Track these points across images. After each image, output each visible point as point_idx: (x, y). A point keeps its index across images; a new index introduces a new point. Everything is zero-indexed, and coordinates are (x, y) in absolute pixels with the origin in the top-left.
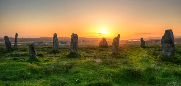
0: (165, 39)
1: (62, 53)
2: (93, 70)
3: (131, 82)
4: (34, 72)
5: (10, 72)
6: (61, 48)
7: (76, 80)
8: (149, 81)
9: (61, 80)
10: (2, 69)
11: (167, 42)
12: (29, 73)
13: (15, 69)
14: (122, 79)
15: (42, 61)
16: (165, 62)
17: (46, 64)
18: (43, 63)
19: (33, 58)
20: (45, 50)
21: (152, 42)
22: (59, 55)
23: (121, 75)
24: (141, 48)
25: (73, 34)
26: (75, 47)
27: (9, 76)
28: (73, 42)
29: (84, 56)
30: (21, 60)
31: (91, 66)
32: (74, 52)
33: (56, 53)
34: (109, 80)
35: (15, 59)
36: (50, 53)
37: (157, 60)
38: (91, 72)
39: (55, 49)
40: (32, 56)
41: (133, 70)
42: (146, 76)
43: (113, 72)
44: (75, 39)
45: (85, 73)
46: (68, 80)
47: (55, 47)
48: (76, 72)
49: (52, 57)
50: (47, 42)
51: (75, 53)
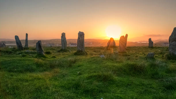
0: (173, 37)
1: (70, 52)
2: (96, 64)
3: (133, 76)
4: (39, 66)
5: (17, 66)
6: (70, 48)
7: (78, 73)
8: (152, 76)
9: (63, 72)
10: (10, 63)
11: (174, 41)
12: (34, 67)
13: (21, 63)
14: (124, 72)
15: (48, 57)
16: (171, 60)
17: (52, 59)
18: (50, 59)
19: (40, 55)
20: (54, 49)
21: (162, 44)
22: (66, 53)
23: (123, 69)
24: (149, 48)
25: (80, 32)
26: (82, 45)
27: (15, 69)
28: (80, 41)
29: (91, 54)
30: (29, 56)
31: (95, 61)
32: (80, 49)
33: (64, 51)
34: (110, 72)
35: (24, 56)
36: (59, 52)
37: (163, 59)
38: (94, 66)
39: (63, 47)
40: (39, 52)
41: (136, 64)
42: (149, 71)
43: (115, 66)
44: (82, 37)
45: (88, 67)
46: (71, 72)
47: (63, 46)
48: (79, 66)
49: (60, 54)
50: (58, 43)
51: (82, 51)
